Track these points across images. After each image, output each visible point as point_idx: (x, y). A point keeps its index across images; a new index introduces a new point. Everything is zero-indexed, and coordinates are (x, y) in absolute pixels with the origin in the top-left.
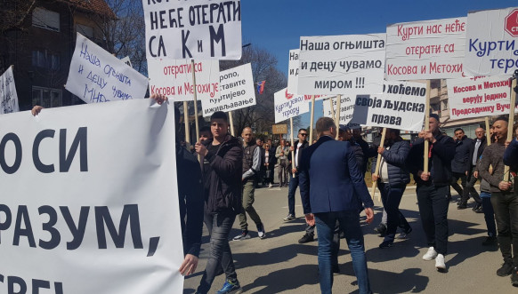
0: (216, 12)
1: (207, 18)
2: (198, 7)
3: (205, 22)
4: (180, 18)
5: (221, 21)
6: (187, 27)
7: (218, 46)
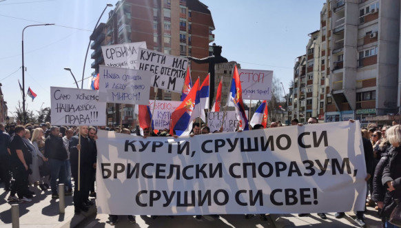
0: (174, 72)
1: (170, 74)
2: (166, 68)
3: (168, 74)
4: (156, 70)
5: (176, 76)
6: (159, 74)
7: (171, 86)
